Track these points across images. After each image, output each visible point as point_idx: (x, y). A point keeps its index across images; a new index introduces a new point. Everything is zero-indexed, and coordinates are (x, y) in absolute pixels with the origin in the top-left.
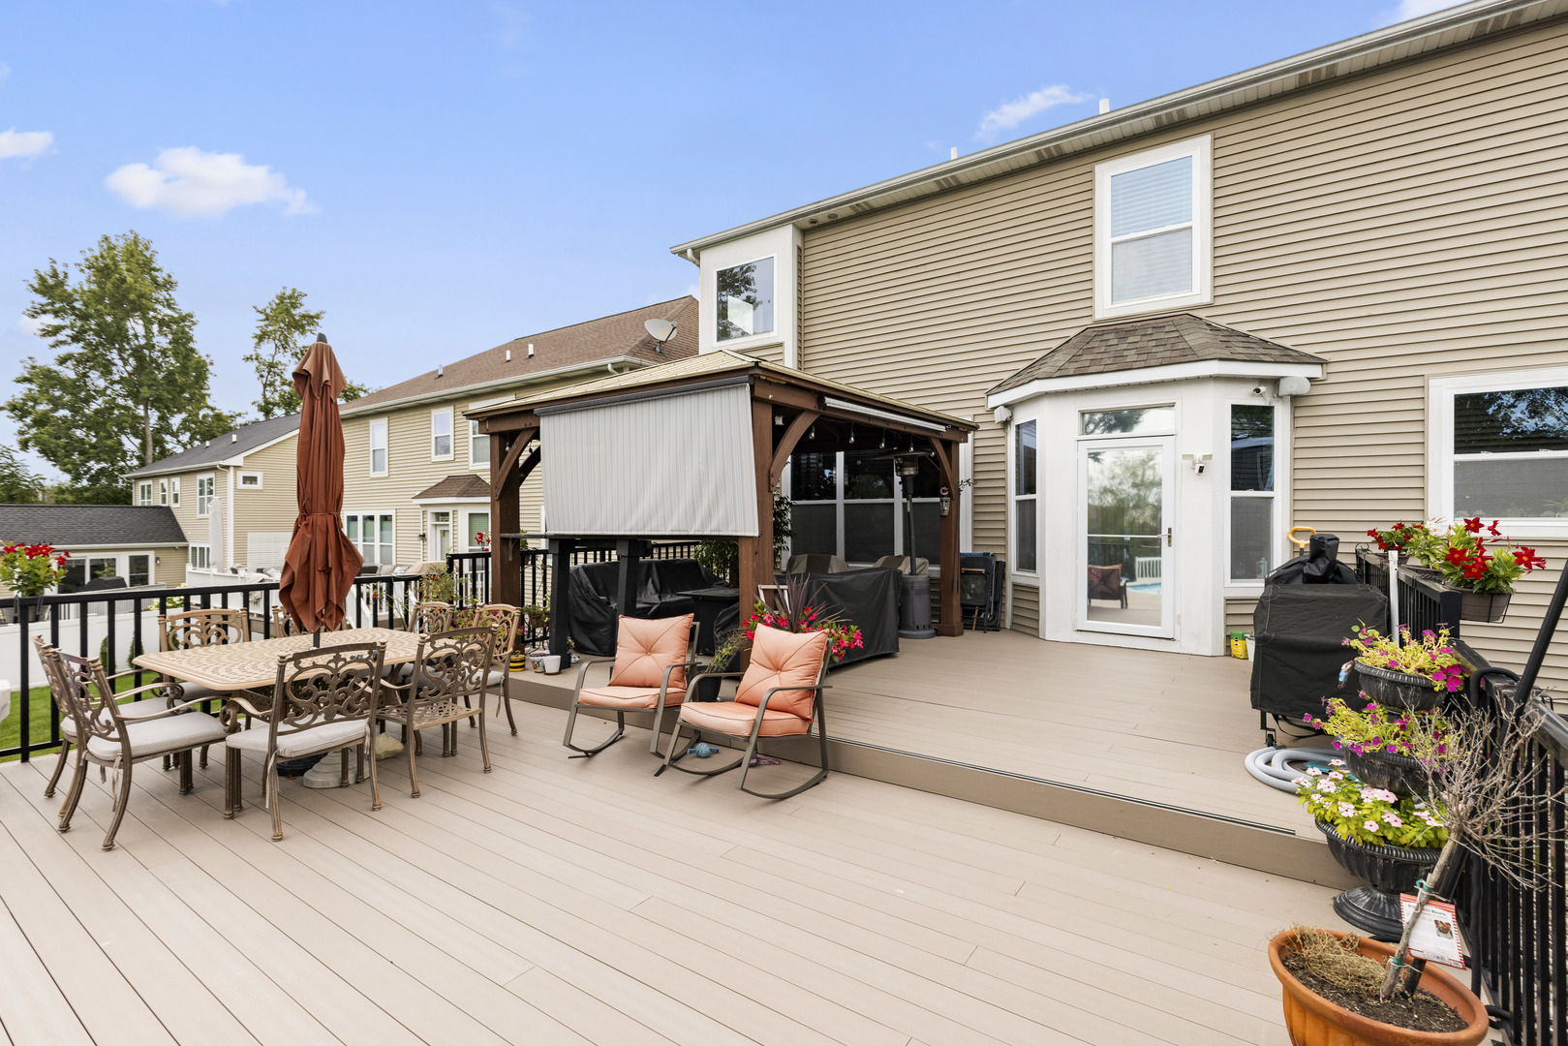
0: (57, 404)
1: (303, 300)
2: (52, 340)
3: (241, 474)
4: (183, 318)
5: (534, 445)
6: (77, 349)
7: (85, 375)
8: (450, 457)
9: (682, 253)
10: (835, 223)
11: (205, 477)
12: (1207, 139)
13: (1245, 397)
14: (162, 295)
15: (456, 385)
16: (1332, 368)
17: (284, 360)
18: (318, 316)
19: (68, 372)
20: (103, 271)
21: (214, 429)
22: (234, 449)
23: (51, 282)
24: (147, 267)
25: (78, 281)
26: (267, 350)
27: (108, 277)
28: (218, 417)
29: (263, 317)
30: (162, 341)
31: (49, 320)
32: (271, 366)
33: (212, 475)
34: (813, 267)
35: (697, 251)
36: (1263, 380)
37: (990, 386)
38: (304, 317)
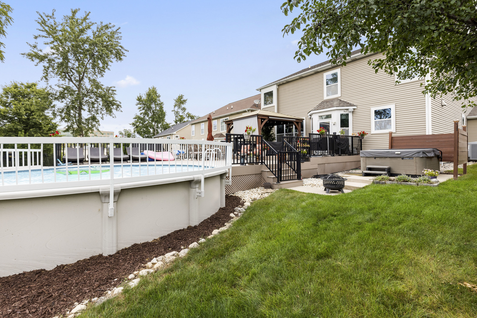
0: (140, 122)
1: (183, 97)
2: (139, 110)
3: (175, 136)
4: (162, 103)
5: (232, 125)
6: (143, 111)
7: (145, 117)
8: (216, 130)
9: (258, 90)
10: (283, 84)
11: (169, 136)
12: (340, 69)
13: (343, 112)
14: (158, 99)
15: (217, 115)
16: (358, 107)
17: (179, 111)
18: (186, 100)
19: (142, 116)
20: (149, 95)
21: (166, 127)
22: (173, 131)
23: (140, 98)
24: (156, 93)
25: (144, 97)
26: (176, 108)
27: (150, 96)
28: (167, 124)
29: (175, 101)
30: (158, 108)
31: (139, 106)
32: (177, 112)
33: (170, 136)
34: (280, 92)
35: (260, 90)
36: (346, 109)
37: (308, 112)
38: (183, 100)
